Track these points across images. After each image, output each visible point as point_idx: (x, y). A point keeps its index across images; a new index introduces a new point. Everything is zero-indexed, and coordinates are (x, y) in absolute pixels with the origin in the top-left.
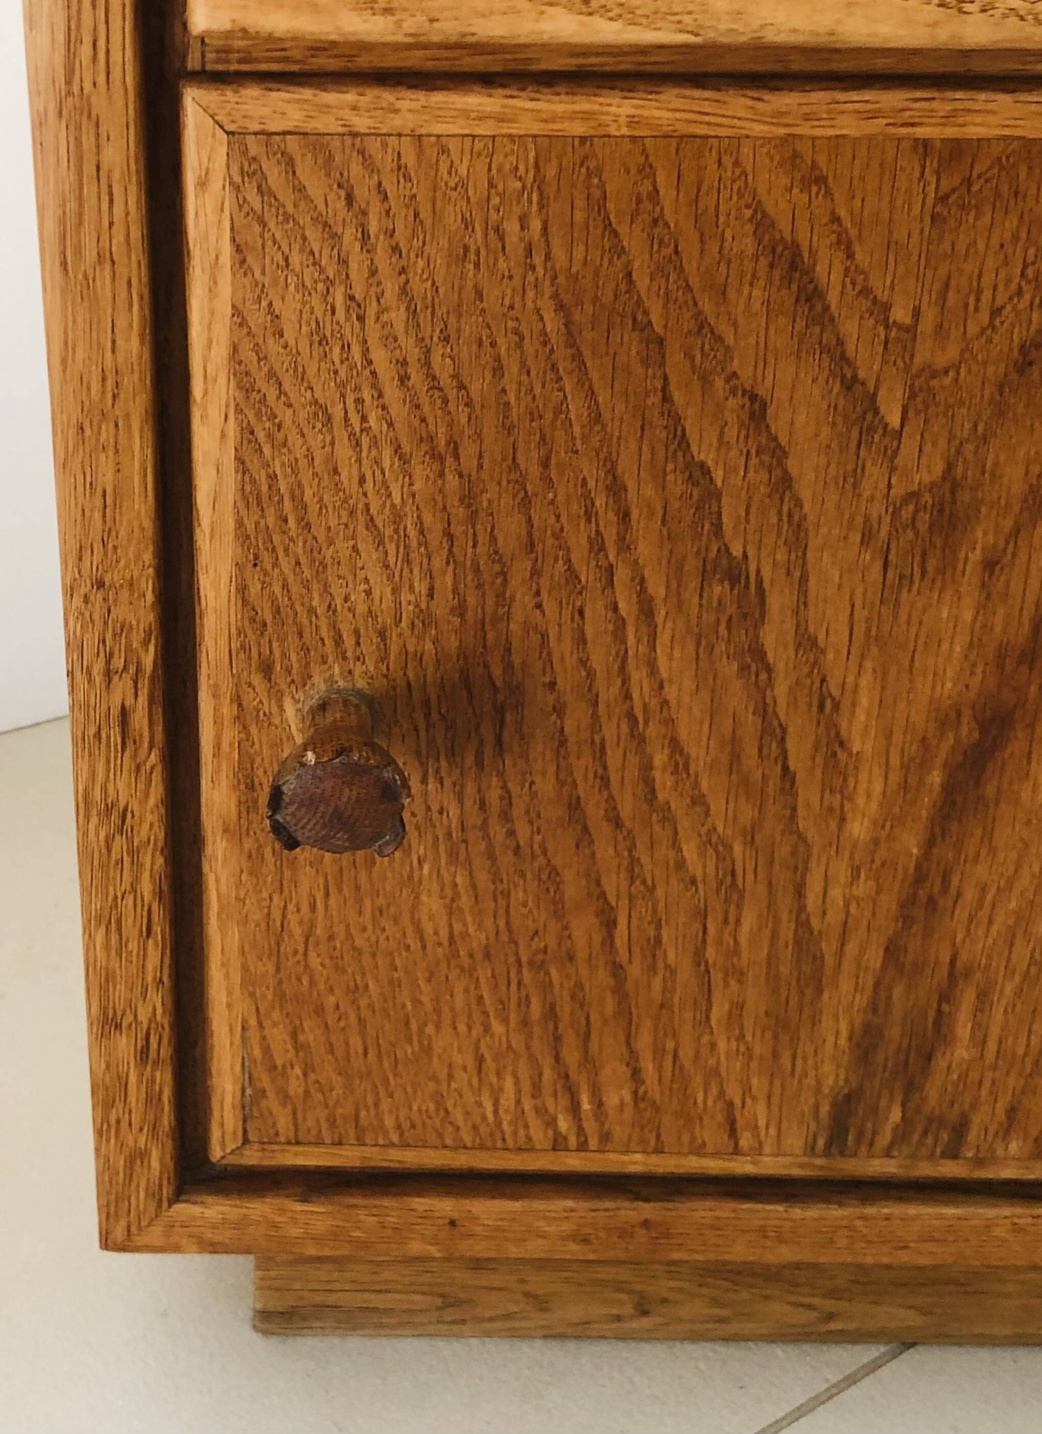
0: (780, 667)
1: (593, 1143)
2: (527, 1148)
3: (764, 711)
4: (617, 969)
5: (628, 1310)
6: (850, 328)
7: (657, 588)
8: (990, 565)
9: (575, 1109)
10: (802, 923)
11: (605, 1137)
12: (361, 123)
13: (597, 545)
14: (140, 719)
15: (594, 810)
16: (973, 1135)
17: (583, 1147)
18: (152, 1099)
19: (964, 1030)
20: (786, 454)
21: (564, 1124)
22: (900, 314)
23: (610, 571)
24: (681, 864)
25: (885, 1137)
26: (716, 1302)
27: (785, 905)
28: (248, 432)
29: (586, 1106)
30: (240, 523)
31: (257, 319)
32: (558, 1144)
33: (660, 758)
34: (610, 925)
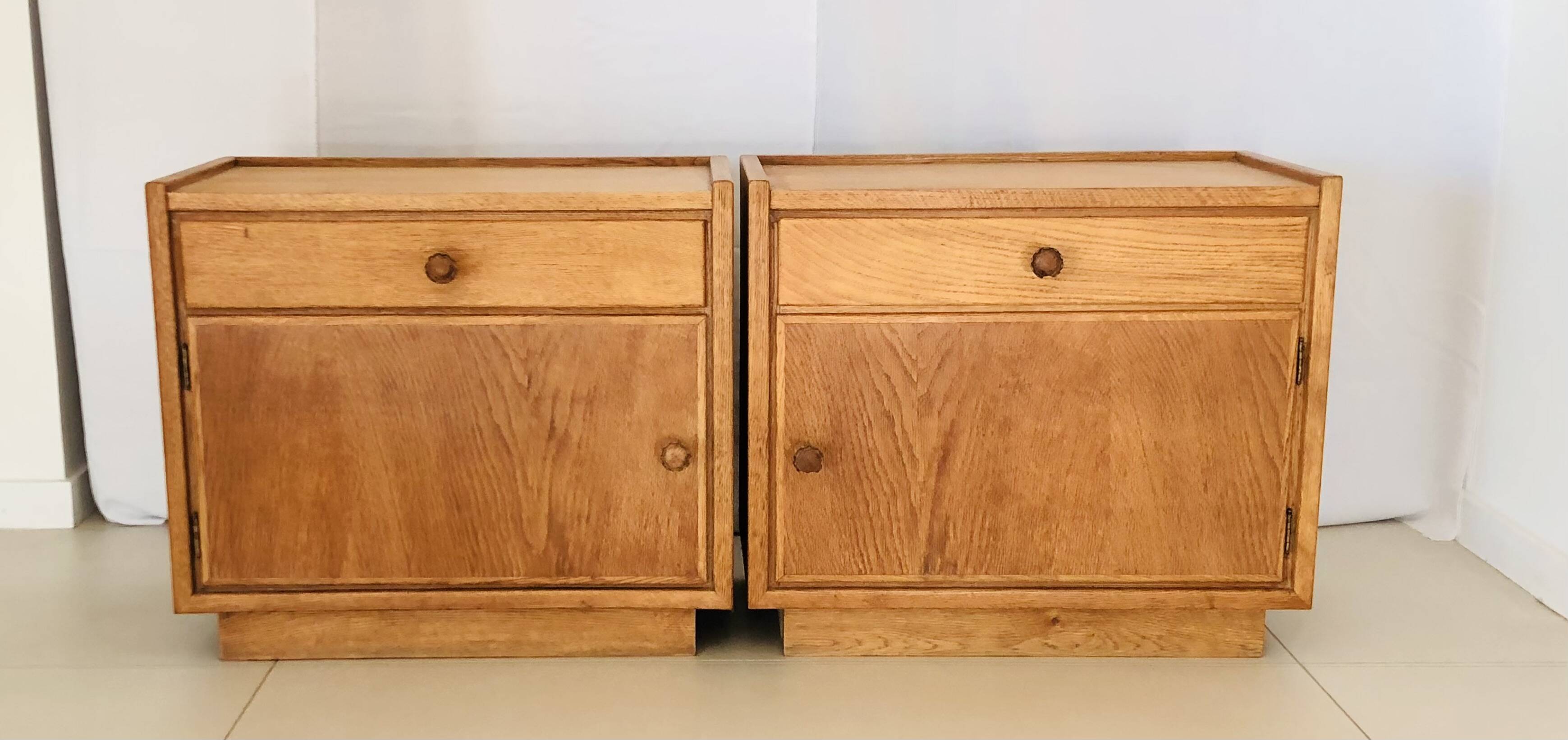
0: (899, 437)
1: (868, 572)
2: (852, 574)
3: (897, 448)
4: (871, 520)
5: (882, 645)
6: (904, 360)
7: (872, 419)
8: (939, 413)
9: (863, 562)
10: (911, 505)
11: (871, 569)
12: (809, 322)
13: (859, 410)
14: (764, 452)
15: (863, 475)
16: (959, 567)
17: (866, 573)
18: (763, 558)
19: (951, 535)
20: (895, 387)
21: (861, 566)
22: (914, 357)
23: (862, 415)
24: (883, 489)
25: (938, 568)
26: (905, 642)
27: (907, 500)
28: (787, 384)
29: (866, 560)
30: (785, 406)
31: (790, 361)
32: (860, 572)
33: (876, 462)
34: (868, 506)
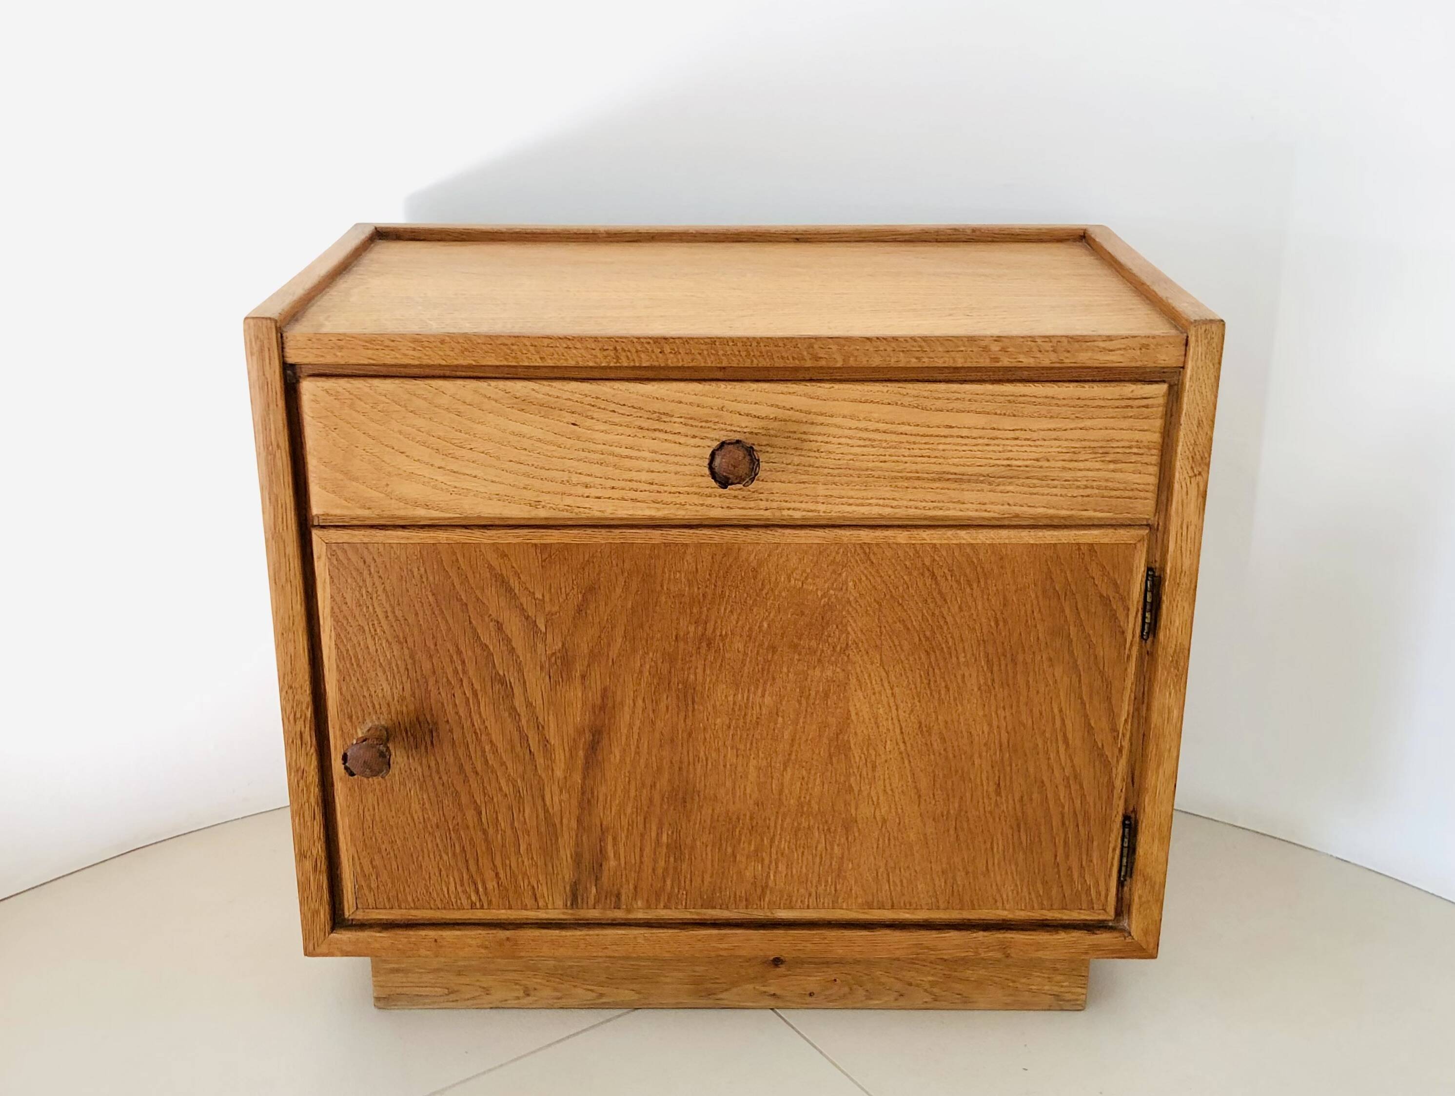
0: (522, 714)
1: (486, 906)
2: (461, 908)
3: (520, 729)
4: (485, 832)
5: (521, 994)
6: (523, 600)
7: (477, 686)
8: (583, 677)
9: (477, 892)
10: (546, 811)
11: (490, 903)
12: (366, 540)
13: (456, 672)
14: (307, 737)
15: (468, 768)
16: (623, 898)
17: (482, 907)
18: (319, 887)
19: (611, 854)
20: (511, 640)
21: (474, 898)
22: (538, 596)
23: (461, 680)
24: (501, 789)
25: (592, 901)
26: (556, 990)
27: (539, 802)
28: (338, 636)
29: (481, 889)
30: (338, 666)
31: (338, 599)
32: (473, 906)
33: (487, 748)
34: (480, 813)
